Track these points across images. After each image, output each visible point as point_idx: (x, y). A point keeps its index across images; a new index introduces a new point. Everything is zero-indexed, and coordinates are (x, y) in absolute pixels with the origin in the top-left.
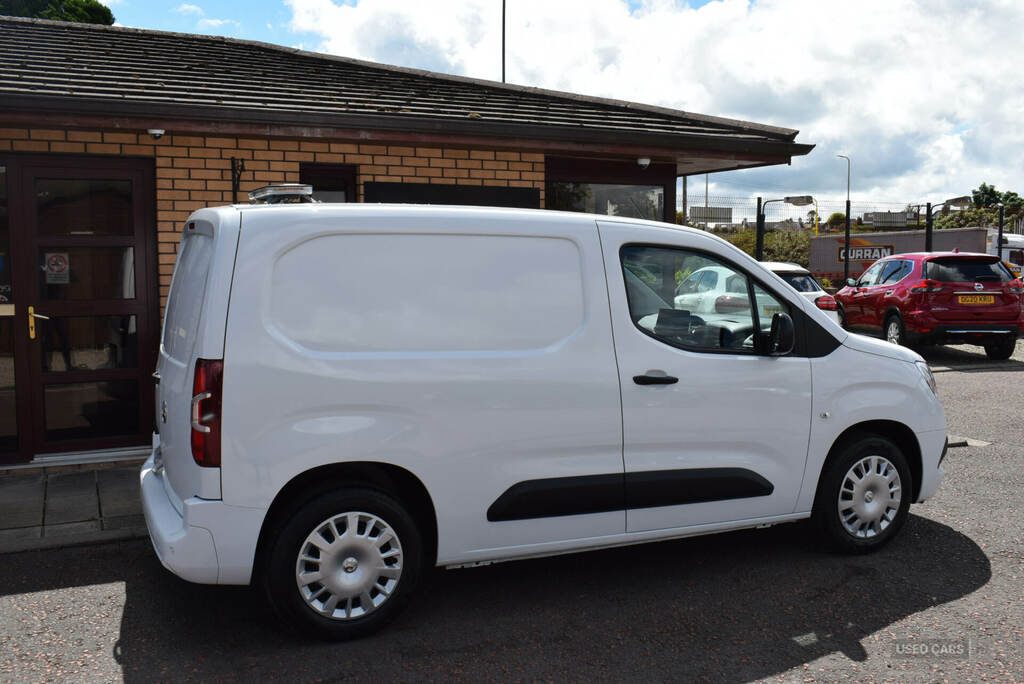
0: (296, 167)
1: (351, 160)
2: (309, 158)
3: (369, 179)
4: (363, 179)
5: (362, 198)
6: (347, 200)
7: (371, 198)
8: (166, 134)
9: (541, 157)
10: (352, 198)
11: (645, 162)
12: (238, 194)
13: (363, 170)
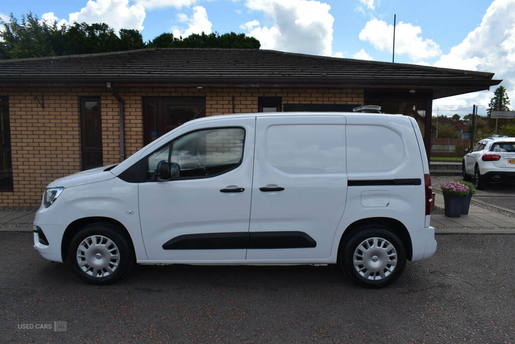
0: (257, 99)
1: (278, 95)
2: (262, 95)
3: (286, 102)
4: (283, 102)
5: (282, 110)
6: (278, 111)
7: (286, 110)
8: (203, 88)
9: (362, 91)
10: (279, 110)
11: (413, 91)
12: (235, 109)
13: (283, 99)
